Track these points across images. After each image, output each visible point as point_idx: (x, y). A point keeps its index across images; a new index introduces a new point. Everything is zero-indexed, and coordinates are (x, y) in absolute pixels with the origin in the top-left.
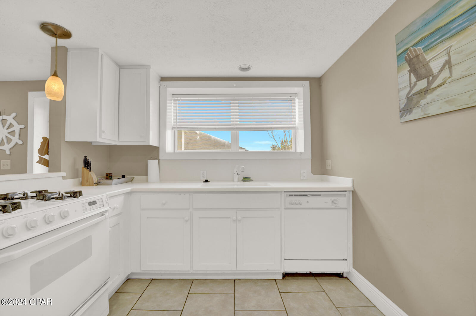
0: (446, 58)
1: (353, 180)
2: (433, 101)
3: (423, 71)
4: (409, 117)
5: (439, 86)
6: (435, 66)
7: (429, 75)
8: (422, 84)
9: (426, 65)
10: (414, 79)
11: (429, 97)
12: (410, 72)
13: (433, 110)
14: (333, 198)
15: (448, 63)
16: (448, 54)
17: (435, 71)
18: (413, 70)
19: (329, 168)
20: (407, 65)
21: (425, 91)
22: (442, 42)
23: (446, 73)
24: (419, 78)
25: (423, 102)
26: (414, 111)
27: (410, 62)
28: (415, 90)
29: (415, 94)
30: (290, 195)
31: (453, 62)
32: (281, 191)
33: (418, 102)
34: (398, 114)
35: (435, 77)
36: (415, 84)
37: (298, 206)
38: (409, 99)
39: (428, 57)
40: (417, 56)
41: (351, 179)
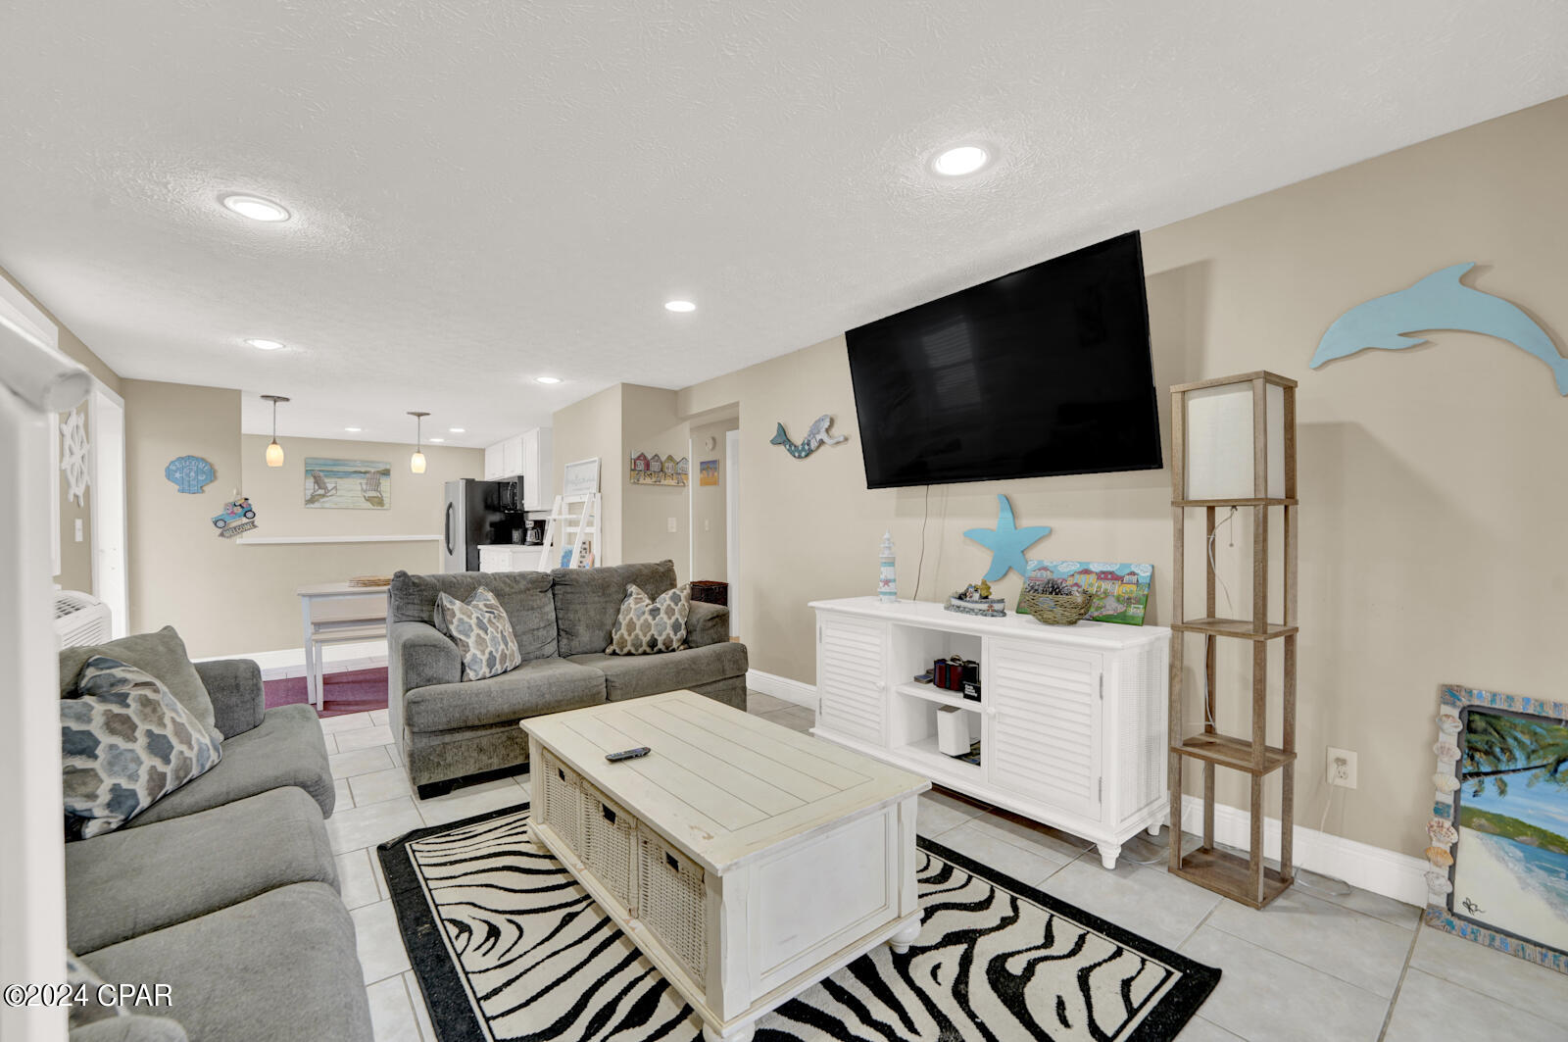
3: (323, 486)
4: (312, 506)
6: (330, 486)
7: (325, 488)
8: (321, 492)
10: (316, 487)
13: (327, 505)
15: (335, 487)
21: (323, 496)
23: (334, 492)
24: (320, 488)
25: (322, 500)
27: (315, 477)
34: (303, 502)
35: (329, 491)
38: (313, 496)
39: (326, 480)
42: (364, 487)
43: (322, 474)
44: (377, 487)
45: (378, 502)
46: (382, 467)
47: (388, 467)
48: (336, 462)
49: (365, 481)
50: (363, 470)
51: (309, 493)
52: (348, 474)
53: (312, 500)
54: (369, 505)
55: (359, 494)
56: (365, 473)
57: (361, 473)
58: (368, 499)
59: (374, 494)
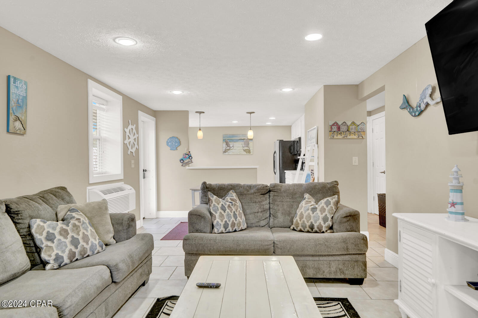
3: (228, 145)
4: (225, 154)
6: (231, 146)
7: (230, 147)
8: (228, 148)
9: (229, 145)
10: (227, 146)
12: (226, 144)
13: (230, 153)
15: (233, 146)
18: (227, 144)
21: (229, 150)
22: (232, 142)
23: (232, 148)
24: (228, 147)
25: (228, 151)
26: (227, 153)
27: (226, 142)
28: (226, 149)
33: (227, 151)
34: (222, 152)
35: (231, 148)
39: (230, 143)
42: (243, 145)
43: (228, 141)
44: (248, 145)
45: (248, 151)
48: (233, 136)
49: (243, 143)
50: (243, 139)
51: (224, 148)
52: (237, 141)
53: (225, 152)
54: (245, 153)
55: (241, 148)
56: (244, 139)
57: (241, 139)
58: (244, 150)
59: (246, 148)
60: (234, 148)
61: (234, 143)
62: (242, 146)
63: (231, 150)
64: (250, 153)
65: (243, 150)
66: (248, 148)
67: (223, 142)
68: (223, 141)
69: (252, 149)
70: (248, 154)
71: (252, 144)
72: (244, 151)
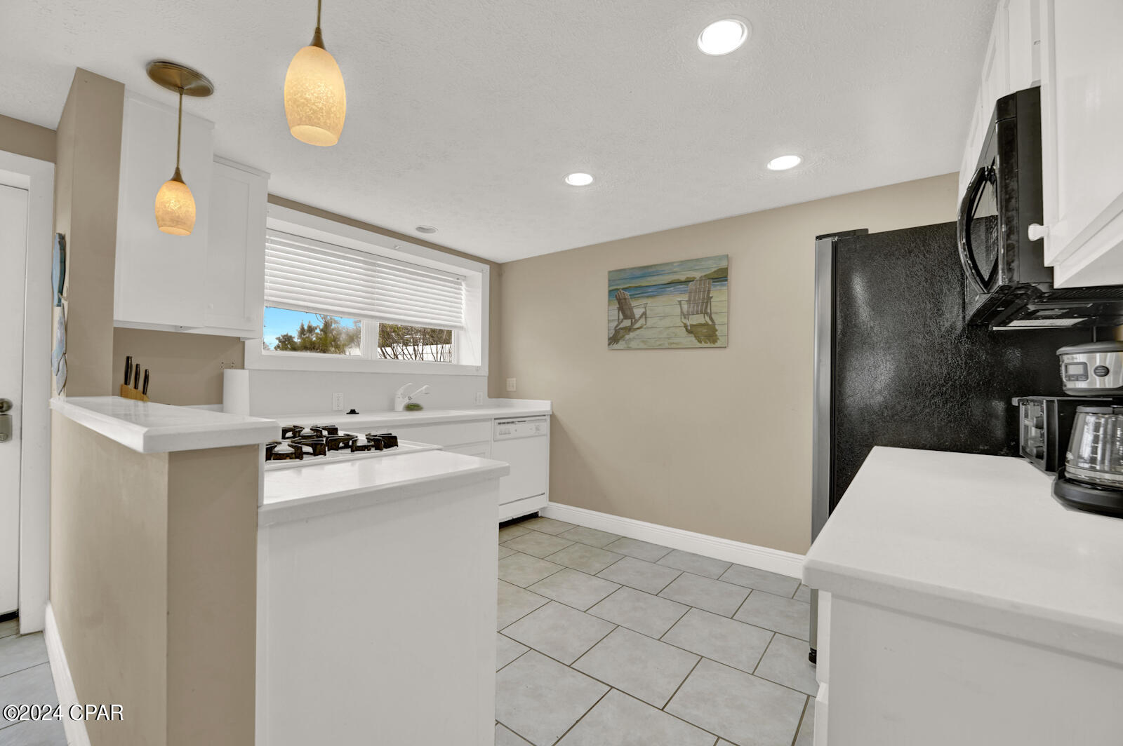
0: (644, 310)
1: (552, 403)
2: (634, 338)
3: (628, 313)
4: (615, 346)
5: (638, 328)
6: (638, 312)
7: (632, 317)
8: (627, 323)
9: (631, 309)
10: (621, 317)
11: (632, 335)
12: (619, 309)
13: (633, 345)
14: (537, 424)
15: (644, 314)
16: (645, 308)
17: (637, 316)
18: (621, 309)
19: (510, 389)
20: (616, 302)
21: (629, 329)
22: (642, 297)
23: (642, 322)
24: (626, 317)
25: (627, 337)
26: (621, 342)
27: (619, 301)
28: (621, 326)
29: (621, 329)
30: (500, 424)
31: (648, 315)
32: (491, 419)
33: (623, 336)
34: (606, 342)
35: (636, 321)
36: (622, 322)
37: (507, 436)
38: (617, 331)
39: (633, 303)
40: (625, 299)
41: (550, 401)
42: (685, 307)
43: (627, 294)
44: (704, 305)
45: (708, 334)
46: (713, 267)
47: (723, 264)
48: (646, 271)
49: (685, 298)
50: (683, 278)
51: (613, 326)
52: (662, 288)
53: (616, 338)
54: (692, 340)
55: (678, 321)
56: (688, 282)
57: (680, 282)
58: (691, 330)
59: (698, 319)
60: (650, 322)
61: (649, 301)
62: (682, 312)
63: (638, 332)
64: (714, 341)
65: (686, 326)
66: (707, 318)
67: (609, 301)
68: (609, 295)
69: (725, 320)
70: (704, 345)
71: (724, 298)
72: (689, 332)
